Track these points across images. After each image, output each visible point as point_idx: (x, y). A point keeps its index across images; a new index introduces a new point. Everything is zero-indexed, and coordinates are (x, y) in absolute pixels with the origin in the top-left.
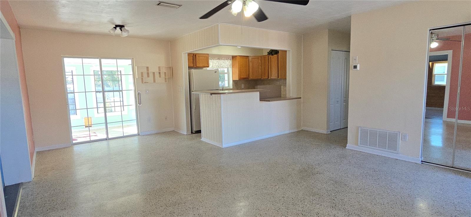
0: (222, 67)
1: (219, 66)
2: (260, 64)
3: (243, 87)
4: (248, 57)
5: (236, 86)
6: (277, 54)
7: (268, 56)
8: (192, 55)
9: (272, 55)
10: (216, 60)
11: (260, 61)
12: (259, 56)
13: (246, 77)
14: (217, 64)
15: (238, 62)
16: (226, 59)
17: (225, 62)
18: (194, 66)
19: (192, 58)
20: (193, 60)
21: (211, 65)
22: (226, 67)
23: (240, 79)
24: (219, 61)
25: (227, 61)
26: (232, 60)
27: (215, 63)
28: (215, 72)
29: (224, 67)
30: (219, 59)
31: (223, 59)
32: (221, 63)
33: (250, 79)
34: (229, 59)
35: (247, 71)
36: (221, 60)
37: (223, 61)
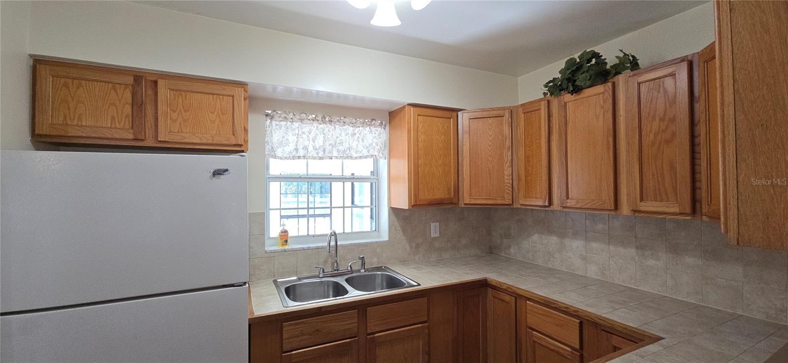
0: (344, 151)
1: (328, 148)
2: (508, 143)
3: (437, 235)
4: (454, 114)
5: (404, 231)
6: (605, 81)
7: (549, 102)
8: (130, 80)
9: (577, 90)
10: (315, 124)
11: (506, 130)
12: (504, 109)
13: (447, 196)
14: (320, 142)
15: (409, 131)
16: (361, 122)
17: (358, 135)
18: (136, 139)
19: (128, 94)
20: (137, 105)
21: (287, 144)
22: (365, 152)
23: (419, 205)
24: (331, 127)
25: (368, 129)
26: (388, 127)
27: (311, 136)
28: (218, 173)
29: (356, 152)
30: (327, 119)
31: (347, 120)
32: (341, 138)
33: (463, 206)
34: (374, 124)
35: (448, 171)
36: (337, 126)
37: (350, 129)
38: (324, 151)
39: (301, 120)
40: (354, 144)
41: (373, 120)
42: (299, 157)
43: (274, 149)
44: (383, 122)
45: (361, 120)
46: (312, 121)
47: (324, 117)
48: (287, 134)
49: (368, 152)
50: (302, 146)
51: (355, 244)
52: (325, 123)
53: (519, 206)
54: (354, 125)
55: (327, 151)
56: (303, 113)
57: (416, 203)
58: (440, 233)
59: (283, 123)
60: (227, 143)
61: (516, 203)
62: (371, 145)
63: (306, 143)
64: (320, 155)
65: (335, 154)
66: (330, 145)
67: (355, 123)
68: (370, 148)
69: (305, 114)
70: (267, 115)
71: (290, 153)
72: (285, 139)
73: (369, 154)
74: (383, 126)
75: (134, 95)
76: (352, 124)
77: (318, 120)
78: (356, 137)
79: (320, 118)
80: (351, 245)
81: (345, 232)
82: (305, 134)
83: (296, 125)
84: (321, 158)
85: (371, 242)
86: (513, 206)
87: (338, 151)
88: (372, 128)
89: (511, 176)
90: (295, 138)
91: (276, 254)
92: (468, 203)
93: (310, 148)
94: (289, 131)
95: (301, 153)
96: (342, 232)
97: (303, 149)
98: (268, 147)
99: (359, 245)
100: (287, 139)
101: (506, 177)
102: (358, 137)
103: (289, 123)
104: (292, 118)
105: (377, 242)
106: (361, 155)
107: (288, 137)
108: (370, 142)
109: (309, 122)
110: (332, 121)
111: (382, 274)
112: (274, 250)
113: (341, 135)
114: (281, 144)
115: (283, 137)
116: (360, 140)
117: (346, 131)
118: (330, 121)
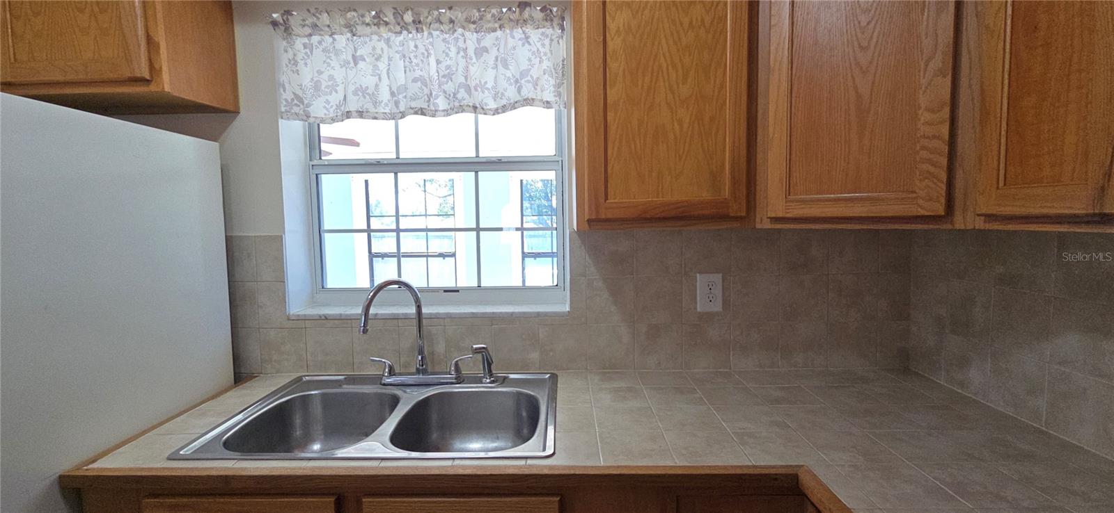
5: (615, 292)
16: (493, 15)
17: (494, 52)
21: (333, 88)
22: (511, 94)
23: (607, 220)
24: (423, 39)
25: (518, 33)
27: (380, 64)
29: (493, 95)
30: (408, 17)
31: (458, 15)
32: (449, 62)
33: (767, 225)
34: (531, 16)
35: (712, 119)
36: (435, 33)
37: (471, 39)
39: (350, 27)
40: (488, 77)
41: (523, 6)
42: (348, 115)
43: (306, 102)
44: (555, 9)
45: (494, 11)
46: (374, 28)
47: (398, 14)
48: (329, 65)
49: (519, 92)
51: (484, 316)
53: (980, 224)
54: (477, 26)
55: (413, 97)
56: (349, 10)
57: (597, 212)
58: (726, 302)
59: (315, 39)
60: (112, 76)
61: (965, 210)
62: (524, 74)
63: (369, 81)
65: (442, 103)
66: (415, 80)
67: (481, 19)
68: (523, 82)
69: (355, 10)
70: (275, 24)
71: (338, 107)
72: (325, 76)
73: (518, 98)
74: (556, 21)
76: (474, 23)
77: (387, 24)
78: (490, 58)
79: (389, 17)
80: (474, 315)
81: (483, 285)
82: (364, 60)
83: (342, 40)
85: (524, 313)
86: (952, 223)
88: (527, 29)
89: (947, 110)
90: (346, 71)
91: (308, 324)
92: (780, 215)
93: (385, 95)
94: (333, 57)
95: (352, 103)
96: (476, 285)
97: (355, 93)
99: (493, 318)
100: (331, 78)
101: (925, 116)
102: (495, 58)
103: (328, 39)
104: (329, 26)
105: (538, 314)
106: (504, 102)
107: (332, 72)
108: (524, 65)
109: (368, 30)
110: (420, 22)
111: (519, 394)
112: (305, 315)
113: (447, 55)
114: (318, 88)
115: (320, 72)
117: (461, 44)
118: (417, 22)
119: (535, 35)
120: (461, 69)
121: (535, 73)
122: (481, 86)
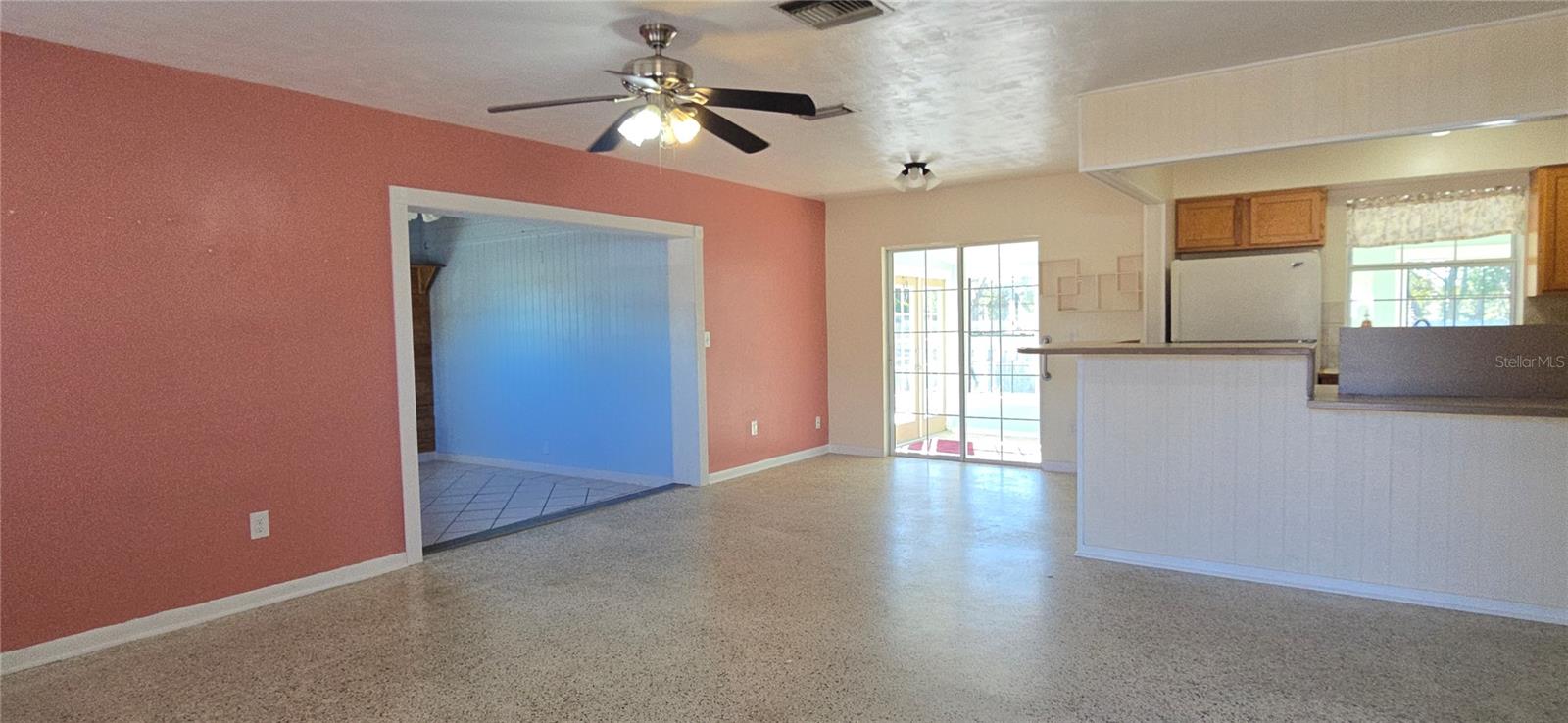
0: (1451, 232)
1: (1426, 231)
8: (1232, 202)
14: (1416, 224)
15: (1542, 199)
16: (1478, 193)
17: (1476, 208)
18: (1237, 245)
19: (1231, 213)
20: (1237, 220)
21: (1373, 231)
22: (1487, 229)
23: (1557, 290)
24: (1432, 206)
25: (1494, 199)
26: (1527, 193)
27: (1404, 219)
28: (1296, 265)
29: (1474, 230)
30: (1425, 198)
31: (1457, 194)
32: (1447, 215)
34: (1503, 192)
36: (1441, 202)
37: (1463, 203)
38: (1421, 234)
39: (1391, 204)
40: (1471, 221)
42: (1387, 244)
43: (1357, 238)
44: (1519, 187)
45: (1479, 191)
46: (1404, 203)
48: (1373, 220)
49: (1491, 228)
50: (1390, 231)
52: (1424, 202)
54: (1468, 197)
55: (1424, 234)
59: (1368, 210)
60: (1305, 240)
62: (1495, 219)
63: (1398, 227)
64: (1417, 239)
67: (1470, 195)
68: (1494, 223)
70: (1349, 205)
71: (1376, 240)
72: (1370, 226)
73: (1490, 231)
74: (1518, 192)
75: (1235, 212)
76: (1465, 197)
77: (1413, 201)
78: (1473, 212)
79: (1415, 198)
82: (1396, 217)
83: (1384, 209)
84: (1417, 242)
87: (1444, 231)
88: (1500, 197)
90: (1382, 223)
94: (1376, 216)
95: (1389, 239)
97: (1393, 234)
98: (1349, 237)
100: (1372, 226)
102: (1477, 212)
103: (1375, 209)
104: (1379, 204)
106: (1480, 233)
107: (1374, 223)
108: (1496, 215)
109: (1401, 204)
110: (1433, 199)
113: (1447, 212)
114: (1365, 232)
115: (1368, 224)
116: (1480, 214)
117: (1457, 207)
118: (1431, 200)
119: (1502, 199)
120: (1456, 220)
121: (1503, 218)
122: (1466, 226)
